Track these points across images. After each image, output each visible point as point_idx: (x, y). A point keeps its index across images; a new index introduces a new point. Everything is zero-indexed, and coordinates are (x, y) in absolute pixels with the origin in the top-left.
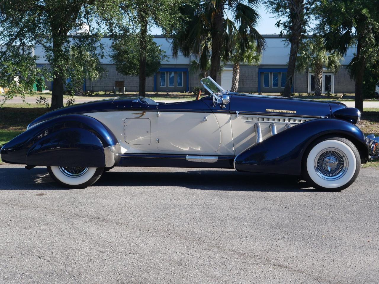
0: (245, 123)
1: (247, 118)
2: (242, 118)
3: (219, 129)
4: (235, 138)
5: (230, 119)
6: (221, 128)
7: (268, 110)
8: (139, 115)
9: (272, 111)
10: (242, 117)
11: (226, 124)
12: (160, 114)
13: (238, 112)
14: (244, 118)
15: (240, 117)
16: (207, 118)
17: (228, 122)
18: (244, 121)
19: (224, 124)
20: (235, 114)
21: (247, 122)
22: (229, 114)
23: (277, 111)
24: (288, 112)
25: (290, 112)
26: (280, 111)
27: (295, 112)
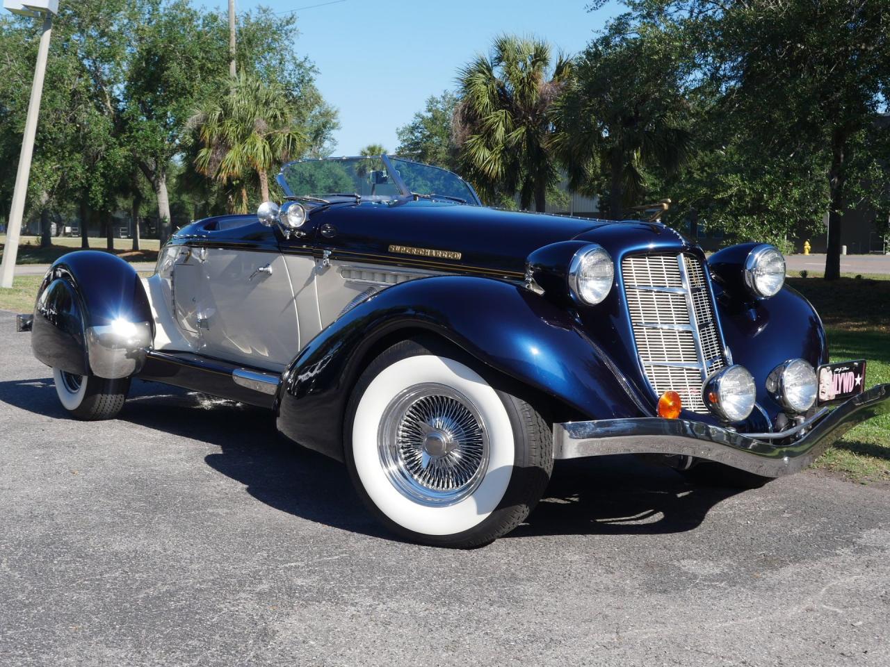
0: (345, 285)
1: (349, 271)
2: (338, 271)
3: (292, 301)
5: (315, 271)
6: (297, 298)
7: (393, 248)
8: (185, 257)
9: (403, 250)
10: (338, 267)
11: (306, 288)
12: (206, 254)
13: (327, 253)
14: (343, 270)
15: (335, 267)
16: (270, 269)
17: (311, 279)
18: (342, 279)
19: (303, 286)
20: (322, 257)
21: (349, 284)
22: (313, 258)
23: (415, 251)
24: (440, 254)
25: (446, 255)
26: (422, 252)
27: (459, 256)
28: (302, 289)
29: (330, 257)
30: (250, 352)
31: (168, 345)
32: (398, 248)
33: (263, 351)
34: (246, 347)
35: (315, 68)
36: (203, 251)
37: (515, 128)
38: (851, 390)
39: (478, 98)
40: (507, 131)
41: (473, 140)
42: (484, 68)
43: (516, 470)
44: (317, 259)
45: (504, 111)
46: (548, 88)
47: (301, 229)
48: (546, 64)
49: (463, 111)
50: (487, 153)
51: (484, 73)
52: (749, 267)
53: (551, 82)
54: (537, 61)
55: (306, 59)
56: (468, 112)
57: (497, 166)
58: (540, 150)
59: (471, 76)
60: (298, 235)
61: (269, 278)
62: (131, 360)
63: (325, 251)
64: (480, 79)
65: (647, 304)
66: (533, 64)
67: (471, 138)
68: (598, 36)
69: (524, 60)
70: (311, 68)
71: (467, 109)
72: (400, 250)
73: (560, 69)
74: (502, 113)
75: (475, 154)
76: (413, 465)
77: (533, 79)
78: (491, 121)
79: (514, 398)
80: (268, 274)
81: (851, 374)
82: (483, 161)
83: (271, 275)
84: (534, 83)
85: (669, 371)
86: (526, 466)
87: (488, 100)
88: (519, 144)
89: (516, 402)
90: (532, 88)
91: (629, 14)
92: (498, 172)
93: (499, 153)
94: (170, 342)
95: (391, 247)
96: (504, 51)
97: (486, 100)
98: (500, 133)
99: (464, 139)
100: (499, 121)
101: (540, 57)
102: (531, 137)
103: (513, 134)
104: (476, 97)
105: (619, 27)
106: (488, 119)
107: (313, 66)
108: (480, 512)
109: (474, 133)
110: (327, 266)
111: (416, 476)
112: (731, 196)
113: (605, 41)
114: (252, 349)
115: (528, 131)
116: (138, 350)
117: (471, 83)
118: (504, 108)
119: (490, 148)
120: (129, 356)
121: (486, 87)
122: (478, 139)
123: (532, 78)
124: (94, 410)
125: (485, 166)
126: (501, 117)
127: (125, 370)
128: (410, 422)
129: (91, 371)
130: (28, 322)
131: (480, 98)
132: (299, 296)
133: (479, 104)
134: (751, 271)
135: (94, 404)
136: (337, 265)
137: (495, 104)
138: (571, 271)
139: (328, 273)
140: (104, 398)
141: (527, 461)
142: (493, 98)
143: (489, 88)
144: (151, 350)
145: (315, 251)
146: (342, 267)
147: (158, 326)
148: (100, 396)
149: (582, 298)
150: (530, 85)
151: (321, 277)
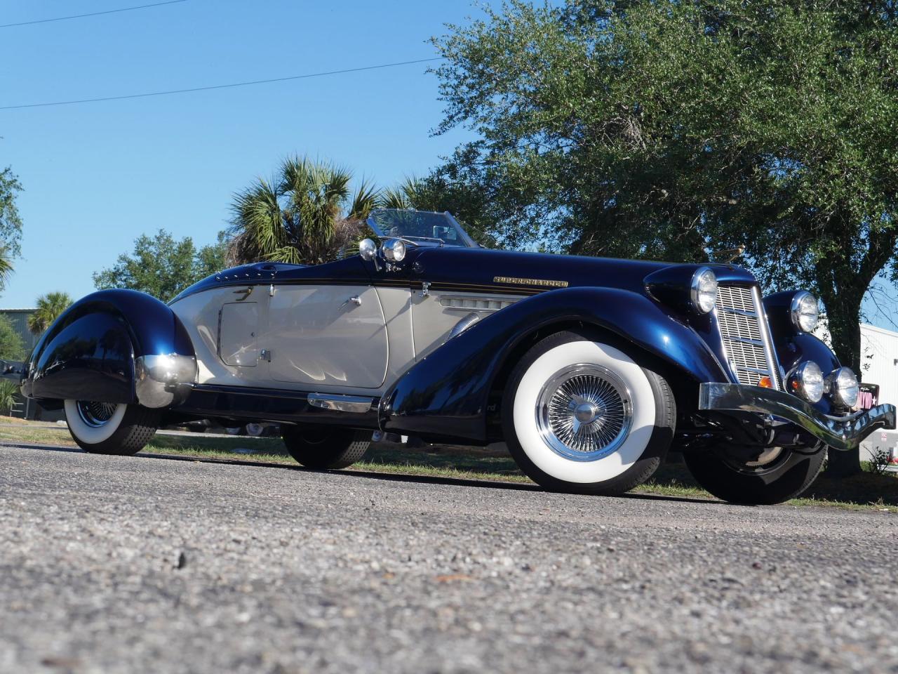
0: (443, 312)
1: (449, 300)
2: (437, 300)
3: (384, 326)
4: (420, 352)
5: (412, 301)
6: (389, 325)
7: (499, 279)
8: (241, 296)
9: (510, 280)
10: (436, 297)
11: (401, 315)
12: (275, 290)
13: (426, 285)
14: (442, 299)
15: (433, 297)
16: (360, 300)
17: (406, 308)
18: (441, 307)
19: (396, 314)
20: (421, 288)
21: (450, 311)
22: (409, 289)
23: (521, 281)
24: (547, 283)
25: (553, 283)
26: (528, 281)
27: (566, 284)
28: (395, 317)
29: (430, 288)
30: (324, 378)
31: (211, 379)
32: (504, 279)
33: (341, 376)
34: (319, 374)
35: (17, 183)
36: (272, 288)
38: (870, 408)
39: (261, 230)
42: (265, 196)
43: (656, 428)
44: (413, 291)
45: (292, 248)
47: (398, 264)
48: (344, 197)
49: (240, 244)
51: (267, 201)
52: (793, 309)
53: (348, 219)
54: (334, 193)
55: (6, 171)
56: (247, 246)
59: (251, 205)
60: (395, 269)
61: (358, 309)
62: (169, 393)
63: (424, 283)
64: (263, 209)
65: (731, 322)
66: (329, 196)
68: (445, 163)
69: (316, 191)
70: (11, 182)
71: (245, 243)
72: (506, 280)
73: (359, 205)
74: (289, 251)
76: (560, 433)
77: (329, 213)
78: (274, 259)
80: (357, 304)
81: (870, 394)
83: (360, 305)
84: (330, 219)
86: (663, 426)
87: (272, 234)
90: (327, 224)
91: (482, 142)
94: (213, 376)
95: (496, 278)
96: (292, 177)
97: (270, 233)
101: (337, 187)
104: (258, 228)
105: (468, 156)
106: (273, 256)
107: (16, 180)
110: (426, 296)
111: (562, 441)
113: (452, 169)
114: (326, 375)
116: (176, 385)
117: (252, 212)
118: (290, 245)
120: (168, 389)
121: (270, 218)
123: (328, 211)
124: (124, 442)
126: (288, 255)
127: (165, 401)
128: (558, 399)
129: (137, 400)
130: (11, 368)
131: (263, 231)
132: (392, 322)
133: (261, 237)
134: (795, 311)
135: (128, 435)
136: (436, 295)
137: (280, 239)
138: (693, 286)
139: (426, 301)
140: (139, 429)
141: (664, 422)
142: (278, 231)
143: (275, 219)
144: (195, 384)
145: (413, 284)
146: (442, 296)
147: (200, 363)
148: (136, 426)
149: (699, 306)
150: (325, 219)
151: (417, 305)
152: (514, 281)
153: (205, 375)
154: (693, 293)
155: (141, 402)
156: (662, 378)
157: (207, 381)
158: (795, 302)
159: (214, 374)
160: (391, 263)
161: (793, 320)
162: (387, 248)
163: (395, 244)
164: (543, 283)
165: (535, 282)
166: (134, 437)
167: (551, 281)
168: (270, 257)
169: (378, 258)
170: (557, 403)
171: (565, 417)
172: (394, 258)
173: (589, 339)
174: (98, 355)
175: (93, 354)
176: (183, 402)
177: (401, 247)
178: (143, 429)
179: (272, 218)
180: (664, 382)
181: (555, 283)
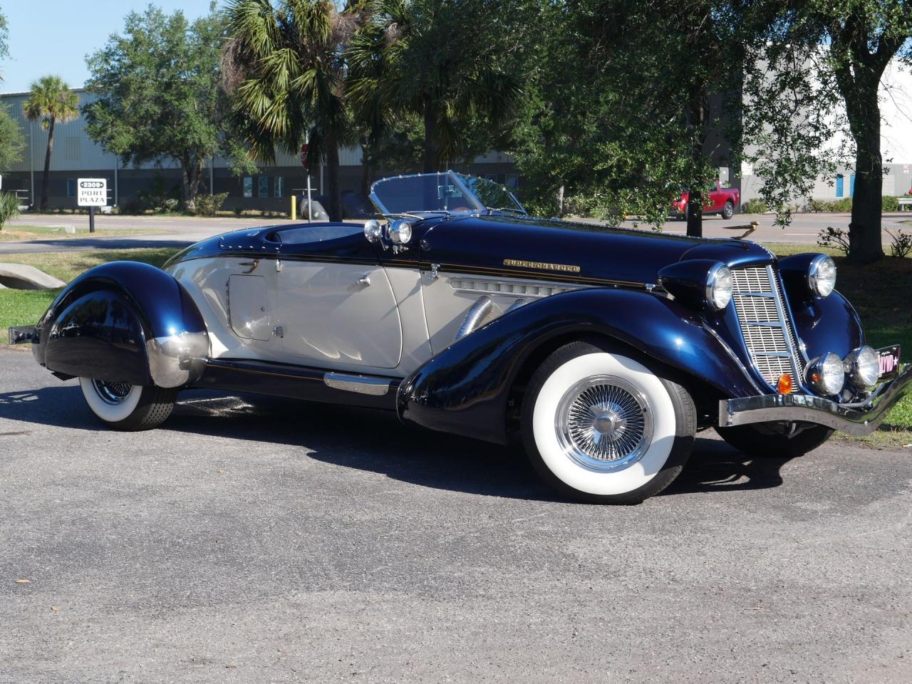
0: (455, 294)
1: (460, 282)
2: (447, 282)
3: (395, 308)
4: (434, 334)
5: (421, 282)
6: (400, 306)
7: (508, 262)
8: (248, 268)
9: (520, 263)
10: (447, 278)
11: (411, 297)
12: (282, 266)
13: (435, 267)
14: (452, 281)
15: (443, 278)
16: (368, 280)
17: (416, 290)
18: (452, 289)
19: (407, 295)
20: (430, 269)
21: (460, 293)
22: (418, 270)
23: (532, 265)
24: (558, 267)
25: (564, 268)
26: (539, 265)
27: (578, 269)
28: (407, 298)
29: (439, 270)
30: (338, 356)
31: (225, 353)
32: (514, 262)
33: (356, 355)
34: (332, 352)
36: (278, 263)
37: (302, 72)
38: (891, 370)
39: (255, 34)
40: (292, 76)
41: (249, 85)
43: (678, 440)
44: (422, 271)
45: (288, 50)
46: (343, 22)
47: (406, 244)
49: (235, 50)
50: (267, 102)
51: (259, 2)
52: (811, 274)
53: (344, 14)
56: (242, 50)
57: (280, 118)
58: (334, 98)
59: (243, 6)
60: (402, 250)
61: (368, 288)
62: (184, 371)
63: (433, 265)
64: (255, 9)
65: (748, 305)
67: (246, 84)
71: (240, 48)
72: (516, 263)
74: (286, 53)
75: (253, 103)
76: (582, 443)
77: (324, 11)
78: (271, 62)
79: (673, 383)
80: (366, 284)
81: (891, 356)
82: (263, 115)
83: (369, 285)
84: (325, 16)
85: (767, 359)
86: (684, 435)
87: (267, 36)
88: (309, 92)
89: (674, 386)
90: (322, 23)
92: (282, 127)
93: (283, 102)
95: (506, 260)
97: (264, 36)
98: (283, 79)
99: (237, 84)
100: (281, 61)
102: (322, 83)
103: (300, 79)
104: (252, 31)
106: (269, 60)
108: (647, 473)
109: (249, 77)
110: (436, 277)
111: (584, 451)
112: (612, 167)
114: (341, 353)
115: (319, 75)
116: (190, 360)
117: (244, 14)
118: (287, 46)
119: (271, 97)
120: (184, 366)
121: (263, 20)
122: (255, 85)
123: (323, 9)
124: (144, 420)
125: (266, 119)
126: (285, 58)
127: (180, 380)
128: (577, 408)
129: (152, 381)
130: (21, 335)
131: (257, 34)
132: (403, 304)
133: (256, 41)
134: (813, 276)
135: (147, 413)
136: (446, 277)
137: (275, 41)
138: (708, 284)
139: (437, 282)
140: (157, 407)
141: (684, 431)
142: (273, 33)
143: (268, 21)
144: (209, 359)
145: (421, 265)
146: (452, 278)
147: (211, 335)
148: (154, 405)
149: (715, 304)
150: (320, 17)
151: (428, 287)
152: (524, 264)
153: (218, 349)
154: (708, 290)
155: (157, 383)
156: (680, 387)
157: (221, 355)
158: (813, 266)
159: (226, 346)
160: (398, 245)
161: (810, 286)
162: (393, 230)
163: (401, 226)
164: (555, 267)
165: (546, 266)
166: (154, 414)
167: (562, 266)
168: (266, 61)
169: (383, 238)
170: (576, 412)
171: (586, 426)
172: (400, 241)
173: (605, 351)
174: (109, 322)
175: (103, 322)
176: (198, 379)
177: (407, 229)
178: (161, 407)
179: (266, 20)
180: (683, 390)
181: (567, 268)
